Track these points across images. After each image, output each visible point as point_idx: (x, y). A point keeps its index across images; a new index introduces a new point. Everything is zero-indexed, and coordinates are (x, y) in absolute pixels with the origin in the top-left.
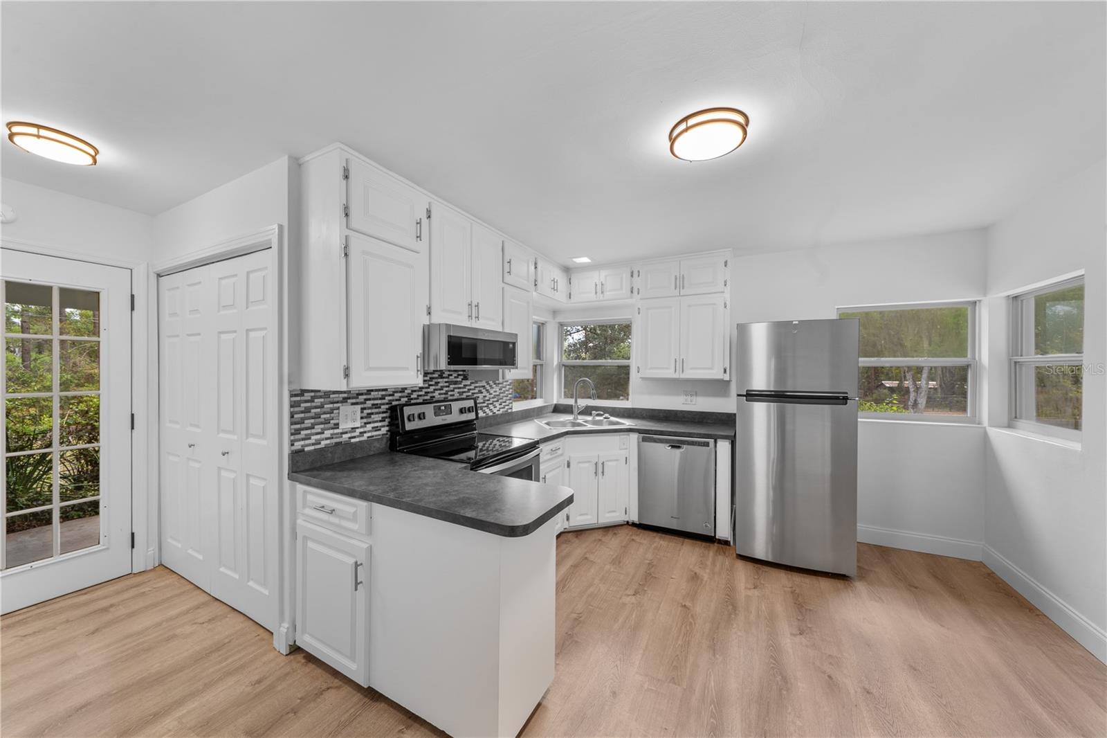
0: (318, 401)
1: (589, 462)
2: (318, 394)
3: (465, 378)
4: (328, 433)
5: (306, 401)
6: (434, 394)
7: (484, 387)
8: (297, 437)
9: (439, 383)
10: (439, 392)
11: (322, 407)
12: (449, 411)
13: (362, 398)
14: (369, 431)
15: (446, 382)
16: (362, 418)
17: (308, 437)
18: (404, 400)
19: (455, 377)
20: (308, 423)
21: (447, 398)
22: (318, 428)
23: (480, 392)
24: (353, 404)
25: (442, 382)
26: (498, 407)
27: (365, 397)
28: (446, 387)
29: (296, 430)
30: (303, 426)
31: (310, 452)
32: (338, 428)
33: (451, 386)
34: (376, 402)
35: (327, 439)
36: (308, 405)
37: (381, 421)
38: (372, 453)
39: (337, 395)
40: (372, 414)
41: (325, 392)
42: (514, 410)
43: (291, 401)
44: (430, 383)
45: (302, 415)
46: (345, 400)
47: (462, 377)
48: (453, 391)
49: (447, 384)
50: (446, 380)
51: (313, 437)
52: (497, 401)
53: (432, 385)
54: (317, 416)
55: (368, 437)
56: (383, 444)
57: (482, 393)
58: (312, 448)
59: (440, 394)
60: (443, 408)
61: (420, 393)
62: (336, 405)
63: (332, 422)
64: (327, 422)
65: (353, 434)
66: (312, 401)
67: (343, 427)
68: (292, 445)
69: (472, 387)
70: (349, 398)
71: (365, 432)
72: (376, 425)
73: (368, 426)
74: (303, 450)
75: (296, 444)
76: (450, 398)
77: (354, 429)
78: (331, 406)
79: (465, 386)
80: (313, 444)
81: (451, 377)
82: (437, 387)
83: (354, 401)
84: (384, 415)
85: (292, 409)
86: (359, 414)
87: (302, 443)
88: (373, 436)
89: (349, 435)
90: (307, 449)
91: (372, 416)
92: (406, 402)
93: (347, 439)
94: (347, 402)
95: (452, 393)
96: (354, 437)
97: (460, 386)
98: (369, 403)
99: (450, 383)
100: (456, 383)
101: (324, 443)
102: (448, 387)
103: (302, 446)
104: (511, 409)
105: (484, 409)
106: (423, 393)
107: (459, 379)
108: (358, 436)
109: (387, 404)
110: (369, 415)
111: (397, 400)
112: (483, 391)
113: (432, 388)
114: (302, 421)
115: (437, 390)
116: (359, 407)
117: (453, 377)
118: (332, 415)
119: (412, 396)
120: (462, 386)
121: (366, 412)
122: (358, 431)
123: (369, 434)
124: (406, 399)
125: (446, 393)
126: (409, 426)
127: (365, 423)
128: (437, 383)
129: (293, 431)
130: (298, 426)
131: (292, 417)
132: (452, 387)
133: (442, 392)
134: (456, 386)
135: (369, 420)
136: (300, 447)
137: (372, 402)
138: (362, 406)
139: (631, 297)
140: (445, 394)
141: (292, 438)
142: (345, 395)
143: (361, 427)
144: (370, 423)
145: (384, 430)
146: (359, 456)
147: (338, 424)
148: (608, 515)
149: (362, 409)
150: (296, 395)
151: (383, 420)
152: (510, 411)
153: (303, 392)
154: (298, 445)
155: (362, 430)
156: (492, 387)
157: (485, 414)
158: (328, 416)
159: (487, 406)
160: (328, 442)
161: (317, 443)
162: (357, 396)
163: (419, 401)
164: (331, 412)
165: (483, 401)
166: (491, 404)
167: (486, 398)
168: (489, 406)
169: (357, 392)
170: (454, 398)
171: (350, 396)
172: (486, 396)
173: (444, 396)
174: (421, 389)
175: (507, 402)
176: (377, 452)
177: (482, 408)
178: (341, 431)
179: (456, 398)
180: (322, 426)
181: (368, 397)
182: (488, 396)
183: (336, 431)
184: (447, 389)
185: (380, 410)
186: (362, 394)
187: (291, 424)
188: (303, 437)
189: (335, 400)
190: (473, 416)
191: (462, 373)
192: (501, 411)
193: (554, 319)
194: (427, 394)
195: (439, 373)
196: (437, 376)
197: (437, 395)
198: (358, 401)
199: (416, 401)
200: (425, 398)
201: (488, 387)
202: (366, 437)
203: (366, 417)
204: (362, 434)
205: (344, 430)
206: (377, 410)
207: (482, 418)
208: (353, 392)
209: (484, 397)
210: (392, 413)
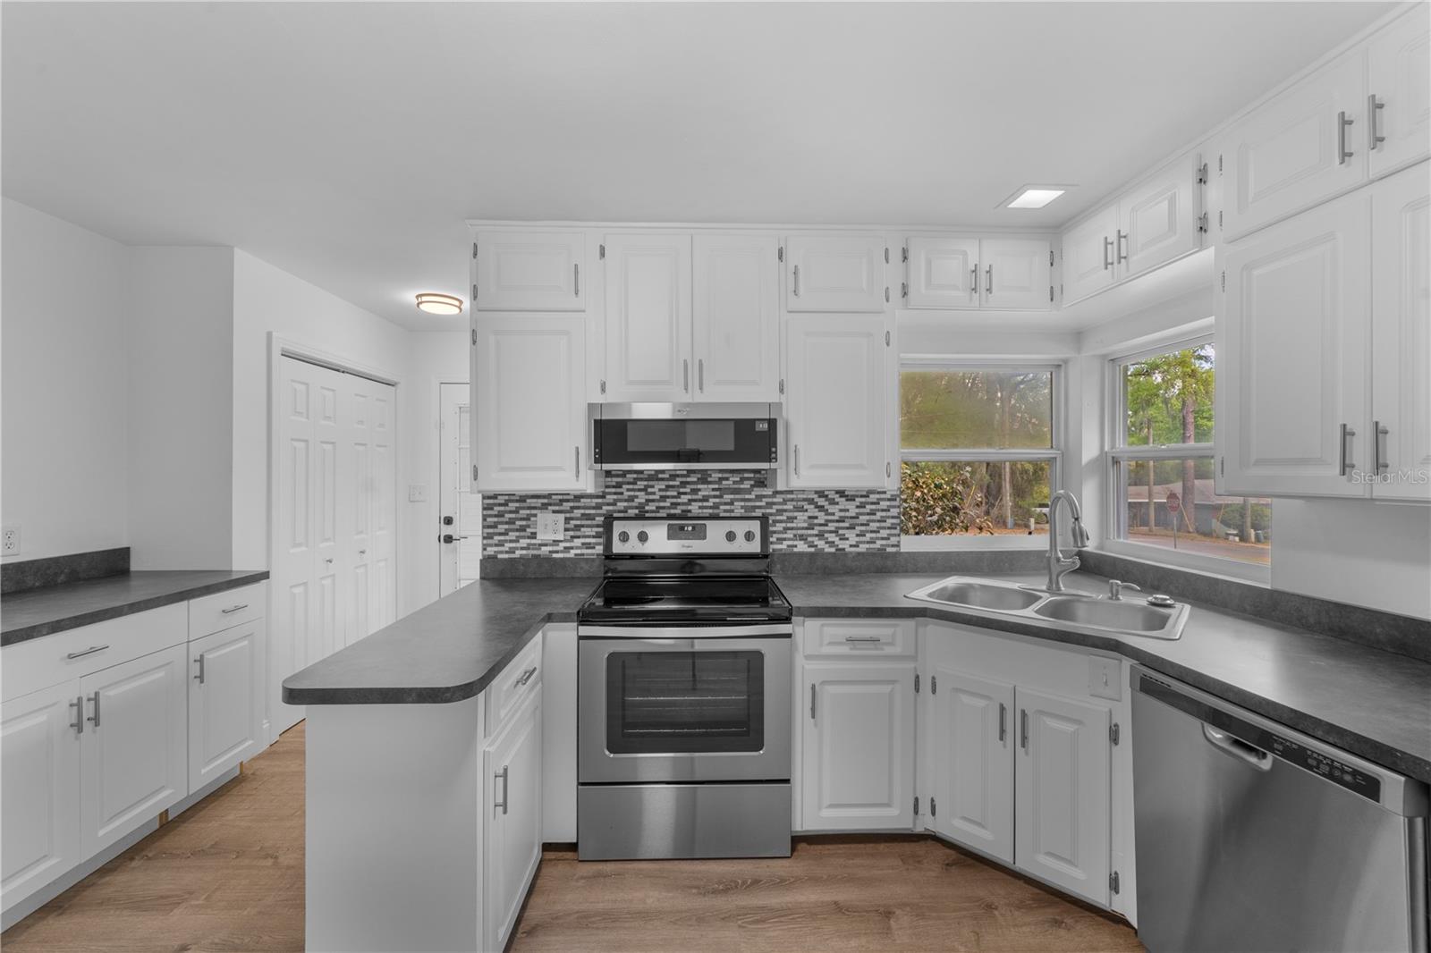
0: (512, 506)
2: (512, 498)
3: (760, 483)
4: (524, 542)
5: (500, 505)
6: (690, 508)
8: (490, 541)
9: (700, 490)
10: (700, 504)
11: (516, 512)
12: (700, 534)
13: (567, 506)
14: (577, 548)
15: (713, 490)
16: (566, 530)
17: (501, 544)
18: (632, 512)
19: (734, 482)
20: (502, 528)
21: (718, 514)
22: (512, 535)
24: (554, 512)
25: (705, 490)
26: (853, 539)
27: (572, 504)
28: (715, 497)
29: (488, 534)
30: (496, 530)
31: (501, 559)
32: (535, 538)
33: (725, 496)
34: (588, 512)
35: (522, 548)
36: (502, 508)
37: (594, 537)
38: (578, 575)
39: (534, 500)
40: (583, 526)
41: (521, 496)
42: (902, 551)
43: (483, 503)
44: (682, 490)
45: (496, 519)
46: (544, 507)
48: (732, 503)
49: (718, 493)
50: (717, 486)
51: (506, 544)
52: (852, 527)
53: (685, 493)
54: (511, 522)
55: (576, 555)
56: (595, 567)
58: (506, 556)
59: (700, 508)
60: (690, 528)
61: (662, 504)
62: (534, 512)
63: (528, 530)
64: (522, 529)
65: (555, 548)
66: (506, 504)
67: (541, 537)
68: (485, 549)
70: (550, 505)
71: (572, 548)
72: (587, 541)
73: (575, 540)
74: (497, 558)
75: (489, 549)
76: (721, 515)
77: (556, 542)
78: (528, 512)
79: (759, 498)
80: (507, 552)
81: (724, 482)
82: (695, 497)
83: (557, 508)
84: (598, 529)
85: (485, 512)
86: (561, 525)
87: (496, 549)
88: (583, 555)
89: (550, 548)
90: (500, 556)
91: (582, 529)
92: (636, 515)
93: (548, 553)
94: (547, 509)
95: (728, 507)
96: (557, 552)
97: (747, 497)
98: (578, 513)
99: (728, 491)
100: (737, 491)
101: (518, 553)
102: (721, 497)
103: (496, 552)
104: (898, 546)
105: (809, 539)
106: (667, 504)
107: (746, 485)
108: (562, 552)
109: (603, 516)
110: (578, 527)
111: (620, 512)
113: (684, 499)
114: (495, 526)
115: (695, 500)
116: (561, 517)
117: (729, 483)
118: (529, 523)
119: (647, 508)
120: (753, 496)
121: (573, 522)
122: (562, 545)
123: (579, 552)
124: (637, 511)
125: (716, 506)
126: (621, 548)
127: (573, 537)
128: (695, 491)
129: (485, 535)
130: (491, 531)
131: (484, 520)
132: (728, 497)
133: (705, 504)
134: (737, 496)
135: (578, 533)
136: (492, 553)
137: (582, 511)
138: (568, 515)
140: (711, 507)
141: (485, 542)
142: (546, 501)
143: (565, 541)
144: (579, 537)
145: (598, 549)
146: (559, 576)
147: (535, 533)
149: (567, 520)
150: (489, 498)
151: (598, 536)
152: (889, 550)
153: (496, 495)
154: (491, 551)
155: (568, 545)
156: (833, 502)
157: (812, 550)
158: (524, 523)
159: (820, 535)
160: (524, 552)
161: (512, 551)
162: (562, 501)
163: (658, 515)
164: (527, 519)
165: (806, 525)
166: (831, 532)
167: (816, 521)
168: (826, 535)
169: (561, 497)
170: (733, 515)
171: (551, 501)
172: (816, 518)
173: (711, 511)
174: (663, 498)
175: (884, 533)
176: (585, 576)
177: (802, 538)
178: (540, 542)
179: (738, 515)
180: (517, 534)
181: (576, 504)
182: (822, 517)
183: (533, 541)
184: (717, 500)
185: (594, 522)
186: (568, 501)
187: (484, 527)
188: (497, 542)
189: (533, 505)
190: (755, 547)
191: (752, 475)
192: (863, 548)
193: (1079, 350)
194: (674, 505)
195: (699, 476)
196: (695, 479)
197: (695, 508)
198: (561, 508)
199: (653, 515)
200: (673, 511)
201: (821, 502)
202: (572, 553)
203: (574, 530)
204: (567, 549)
205: (543, 542)
206: (589, 522)
207: (801, 554)
208: (554, 497)
209: (810, 518)
210: (609, 527)
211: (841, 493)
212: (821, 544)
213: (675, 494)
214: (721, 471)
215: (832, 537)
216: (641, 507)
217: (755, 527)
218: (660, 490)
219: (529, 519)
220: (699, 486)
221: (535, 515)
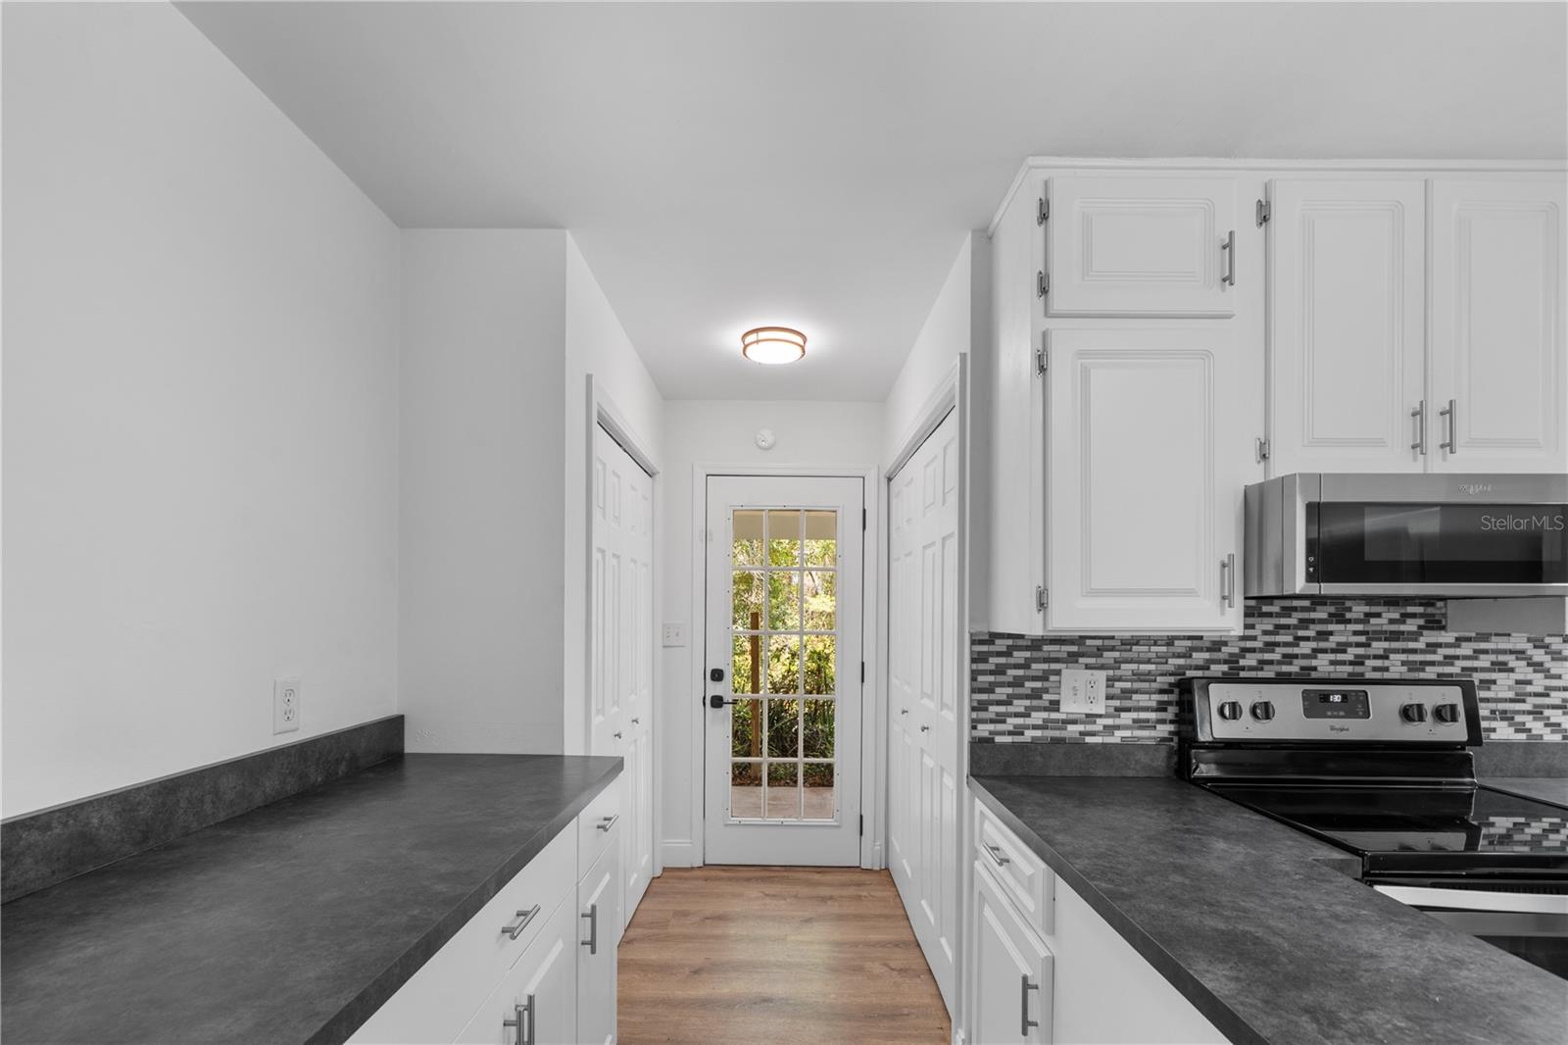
0: (1020, 656)
2: (1020, 642)
3: (1435, 624)
4: (1037, 717)
5: (999, 654)
6: (1314, 663)
7: (1519, 654)
8: (983, 715)
9: (1331, 633)
10: (1332, 657)
11: (1026, 666)
12: (1356, 706)
13: (1110, 657)
14: (1126, 727)
15: (1355, 633)
16: (1109, 697)
17: (1000, 719)
18: (1218, 669)
19: (1392, 621)
20: (1002, 693)
21: (1362, 674)
22: (1020, 705)
23: (1503, 667)
24: (1088, 667)
25: (1341, 633)
27: (1118, 654)
28: (1358, 645)
29: (979, 702)
30: (991, 697)
31: (1003, 745)
32: (1058, 710)
33: (1375, 644)
34: (1143, 667)
35: (1035, 727)
36: (1002, 660)
37: (1155, 709)
38: (1130, 773)
39: (1056, 648)
40: (1136, 692)
41: (1032, 640)
43: (971, 651)
44: (1301, 633)
45: (991, 678)
46: (1073, 658)
47: (1421, 622)
48: (1385, 657)
49: (1362, 639)
50: (1360, 627)
51: (1009, 720)
53: (1307, 639)
54: (1018, 682)
55: (1124, 739)
56: (1160, 761)
57: (1512, 670)
58: (1008, 739)
59: (1333, 663)
60: (1337, 698)
61: (1267, 656)
62: (1054, 666)
63: (1045, 697)
64: (1036, 694)
65: (1090, 728)
66: (1008, 654)
68: (974, 728)
69: (1466, 649)
70: (1083, 655)
71: (1118, 728)
72: (1143, 715)
73: (1123, 714)
74: (992, 741)
75: (980, 727)
76: (1369, 675)
77: (1091, 717)
78: (1045, 666)
79: (1432, 647)
80: (1010, 733)
81: (1373, 621)
82: (1323, 645)
83: (1093, 660)
84: (1165, 697)
85: (974, 666)
86: (1102, 688)
87: (991, 727)
88: (1135, 739)
89: (1080, 728)
90: (998, 739)
91: (1135, 697)
92: (1224, 673)
93: (1078, 735)
94: (1077, 662)
95: (1379, 663)
96: (1093, 734)
97: (1412, 645)
98: (1127, 669)
99: (1379, 635)
100: (1395, 636)
101: (1029, 734)
102: (1367, 645)
103: (991, 733)
105: (1518, 718)
106: (1276, 656)
107: (1411, 626)
108: (1100, 734)
109: (1172, 674)
110: (1126, 694)
111: (1197, 668)
112: (1520, 665)
113: (1305, 648)
114: (990, 689)
115: (1324, 651)
116: (1102, 675)
117: (1383, 621)
118: (1046, 684)
119: (1242, 662)
120: (1421, 645)
121: (1120, 685)
122: (1101, 723)
123: (1127, 733)
124: (1225, 668)
125: (1359, 661)
126: (1222, 730)
127: (1117, 709)
128: (1323, 635)
129: (975, 704)
130: (984, 697)
131: (973, 679)
132: (1379, 646)
133: (1340, 657)
134: (1395, 645)
135: (1127, 704)
136: (986, 734)
137: (1135, 667)
138: (1111, 672)
140: (1351, 663)
141: (974, 715)
142: (1074, 649)
143: (1106, 715)
144: (1128, 710)
145: (1164, 730)
146: (1100, 773)
147: (1058, 702)
149: (1110, 680)
150: (982, 642)
153: (994, 637)
154: (984, 730)
155: (1109, 722)
157: (1522, 736)
158: (1038, 685)
159: (1537, 713)
160: (1038, 733)
161: (1018, 731)
162: (1100, 651)
163: (1261, 674)
164: (1044, 678)
165: (1511, 695)
166: (1554, 707)
167: (1529, 689)
168: (1547, 712)
169: (1099, 643)
170: (1387, 676)
171: (1083, 649)
172: (1529, 682)
173: (1350, 669)
174: (1270, 646)
176: (1142, 774)
177: (1506, 716)
178: (1064, 717)
179: (1397, 676)
180: (1027, 703)
181: (1126, 655)
182: (1539, 682)
183: (1054, 715)
184: (1361, 651)
185: (1154, 685)
186: (1113, 649)
187: (973, 691)
188: (993, 716)
189: (1052, 655)
190: (1457, 732)
191: (1420, 610)
194: (1288, 658)
195: (1332, 609)
196: (1324, 616)
197: (1323, 664)
198: (1100, 661)
199: (1253, 674)
200: (1285, 668)
201: (1539, 655)
202: (1118, 737)
203: (1120, 697)
204: (1109, 729)
205: (1071, 717)
206: (1146, 685)
207: (1508, 746)
208: (1089, 642)
209: (1518, 682)
210: (1183, 696)
212: (1537, 727)
213: (1290, 639)
214: (1370, 600)
215: (1557, 716)
216: (1231, 660)
218: (1266, 633)
219: (1047, 679)
220: (1331, 627)
221: (1058, 673)
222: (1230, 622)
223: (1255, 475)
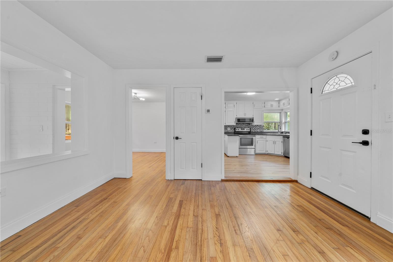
1: (272, 141)
3: (249, 125)
12: (244, 129)
23: (253, 127)
26: (259, 130)
42: (264, 131)
48: (247, 126)
56: (233, 133)
61: (240, 127)
67: (228, 130)
71: (231, 131)
75: (225, 131)
77: (229, 130)
78: (227, 127)
85: (224, 127)
111: (236, 127)
116: (230, 128)
126: (236, 131)
129: (225, 129)
139: (289, 105)
145: (234, 131)
148: (277, 153)
156: (257, 127)
159: (255, 130)
175: (262, 130)
177: (254, 130)
182: (256, 128)
186: (231, 126)
190: (249, 131)
192: (260, 131)
193: (282, 111)
196: (243, 124)
197: (243, 127)
201: (256, 127)
203: (231, 129)
206: (233, 128)
207: (254, 132)
208: (229, 126)
210: (235, 129)
211: (257, 126)
212: (255, 131)
215: (256, 130)
216: (238, 127)
217: (249, 129)
218: (240, 125)
222: (235, 124)
223: (236, 117)
